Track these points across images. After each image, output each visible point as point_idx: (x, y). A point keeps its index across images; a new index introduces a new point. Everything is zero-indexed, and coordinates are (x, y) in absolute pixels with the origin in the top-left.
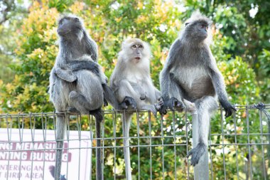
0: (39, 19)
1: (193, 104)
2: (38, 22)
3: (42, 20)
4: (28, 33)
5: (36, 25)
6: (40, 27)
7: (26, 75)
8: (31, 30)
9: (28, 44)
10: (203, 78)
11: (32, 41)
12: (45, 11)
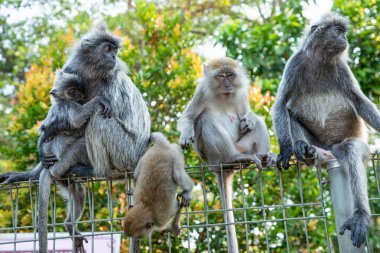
0: (40, 84)
1: (328, 152)
2: (39, 89)
3: (45, 85)
4: (26, 102)
5: (36, 93)
6: (43, 94)
7: (24, 159)
8: (31, 99)
9: (27, 116)
10: (342, 111)
11: (31, 112)
12: (49, 74)
